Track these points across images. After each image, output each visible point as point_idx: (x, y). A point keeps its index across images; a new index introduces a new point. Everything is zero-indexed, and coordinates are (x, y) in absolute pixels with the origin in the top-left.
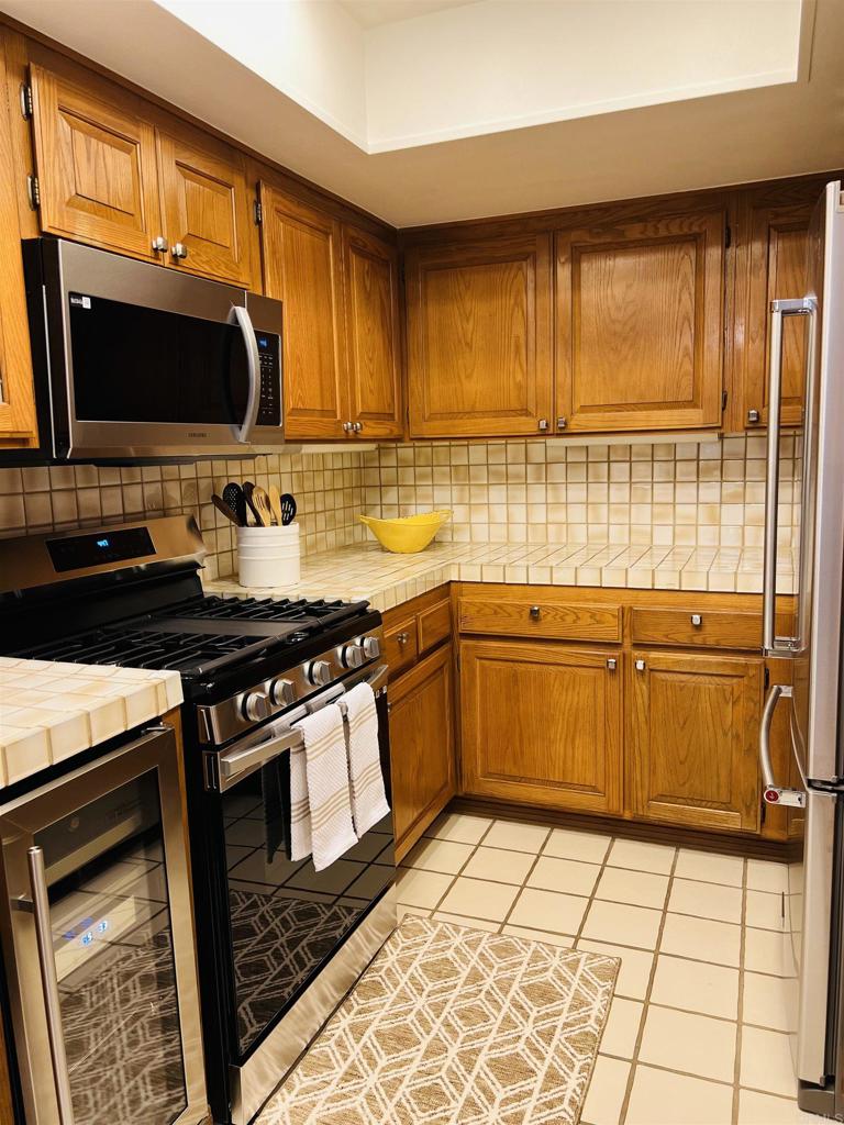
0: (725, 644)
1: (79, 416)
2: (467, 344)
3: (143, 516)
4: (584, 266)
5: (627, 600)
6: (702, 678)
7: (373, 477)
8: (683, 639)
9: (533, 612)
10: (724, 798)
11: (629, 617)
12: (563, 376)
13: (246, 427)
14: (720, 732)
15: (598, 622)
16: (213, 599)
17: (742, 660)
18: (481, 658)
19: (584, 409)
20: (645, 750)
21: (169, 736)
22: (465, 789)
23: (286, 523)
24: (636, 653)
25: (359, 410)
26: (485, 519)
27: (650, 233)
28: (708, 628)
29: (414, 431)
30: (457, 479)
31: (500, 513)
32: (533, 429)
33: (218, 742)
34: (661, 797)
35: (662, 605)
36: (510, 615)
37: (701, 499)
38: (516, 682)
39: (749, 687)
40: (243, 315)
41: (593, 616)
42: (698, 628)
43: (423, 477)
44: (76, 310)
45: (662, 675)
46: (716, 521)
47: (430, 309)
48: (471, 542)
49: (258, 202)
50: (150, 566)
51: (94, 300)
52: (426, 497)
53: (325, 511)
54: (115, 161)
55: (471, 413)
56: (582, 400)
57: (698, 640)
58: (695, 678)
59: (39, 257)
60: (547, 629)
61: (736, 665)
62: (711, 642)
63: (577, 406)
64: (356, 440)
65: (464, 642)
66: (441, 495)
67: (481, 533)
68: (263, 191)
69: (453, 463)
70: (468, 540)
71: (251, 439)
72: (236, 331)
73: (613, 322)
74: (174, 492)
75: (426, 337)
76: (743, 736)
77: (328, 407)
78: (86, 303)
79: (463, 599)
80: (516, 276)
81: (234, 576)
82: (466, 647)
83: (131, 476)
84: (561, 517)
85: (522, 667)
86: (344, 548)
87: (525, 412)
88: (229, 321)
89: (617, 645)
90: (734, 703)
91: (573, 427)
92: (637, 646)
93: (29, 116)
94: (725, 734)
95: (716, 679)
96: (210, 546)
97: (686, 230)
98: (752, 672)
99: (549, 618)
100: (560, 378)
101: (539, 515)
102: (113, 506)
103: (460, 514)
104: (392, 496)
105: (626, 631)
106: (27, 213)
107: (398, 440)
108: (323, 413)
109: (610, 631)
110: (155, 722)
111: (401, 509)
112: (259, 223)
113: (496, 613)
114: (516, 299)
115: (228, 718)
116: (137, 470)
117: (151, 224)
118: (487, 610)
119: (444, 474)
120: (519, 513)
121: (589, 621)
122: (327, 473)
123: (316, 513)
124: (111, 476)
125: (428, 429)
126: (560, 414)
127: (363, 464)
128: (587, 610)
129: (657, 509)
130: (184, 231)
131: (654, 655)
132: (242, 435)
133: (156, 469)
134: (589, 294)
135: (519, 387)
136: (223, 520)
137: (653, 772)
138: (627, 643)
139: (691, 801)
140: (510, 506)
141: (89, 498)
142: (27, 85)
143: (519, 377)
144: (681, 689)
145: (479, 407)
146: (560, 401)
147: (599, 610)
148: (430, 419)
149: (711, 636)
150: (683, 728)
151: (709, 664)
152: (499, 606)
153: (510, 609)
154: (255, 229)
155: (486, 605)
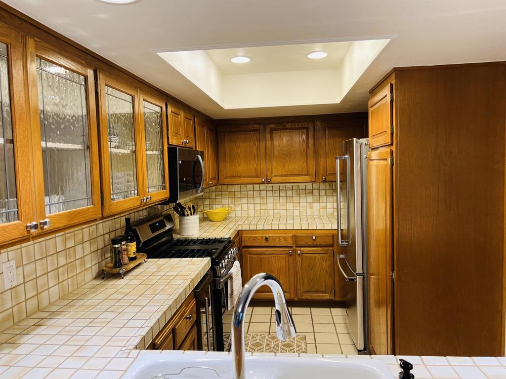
0: (322, 244)
2: (238, 155)
4: (274, 134)
5: (294, 233)
6: (316, 255)
8: (310, 244)
9: (266, 238)
10: (324, 290)
11: (295, 238)
12: (269, 167)
13: (200, 189)
14: (322, 271)
15: (286, 240)
17: (326, 248)
18: (249, 254)
19: (276, 176)
20: (301, 278)
24: (297, 249)
26: (240, 209)
27: (293, 126)
28: (317, 240)
29: (221, 182)
30: (230, 195)
31: (245, 207)
32: (260, 181)
33: (220, 276)
34: (306, 292)
35: (304, 234)
36: (259, 240)
37: (307, 201)
38: (261, 260)
39: (329, 256)
40: (200, 158)
41: (284, 238)
42: (315, 240)
45: (305, 255)
46: (312, 208)
47: (226, 144)
52: (219, 202)
56: (275, 173)
57: (314, 244)
58: (314, 255)
60: (270, 243)
61: (325, 250)
62: (318, 244)
63: (273, 175)
65: (244, 249)
66: (225, 201)
67: (239, 214)
71: (201, 192)
73: (283, 151)
75: (225, 152)
76: (328, 271)
78: (180, 162)
79: (243, 236)
80: (253, 136)
82: (245, 251)
84: (264, 207)
85: (263, 256)
87: (258, 177)
89: (292, 247)
90: (325, 261)
91: (272, 181)
92: (297, 247)
94: (323, 271)
95: (321, 255)
97: (303, 126)
98: (330, 252)
99: (271, 240)
100: (268, 167)
101: (258, 207)
105: (294, 242)
107: (216, 185)
109: (290, 242)
113: (254, 239)
117: (182, 136)
118: (251, 239)
120: (251, 207)
121: (283, 240)
125: (226, 181)
126: (268, 177)
128: (283, 237)
129: (294, 205)
131: (302, 249)
132: (199, 191)
134: (276, 143)
135: (255, 169)
137: (303, 284)
138: (294, 246)
139: (315, 292)
140: (249, 205)
143: (255, 166)
144: (311, 258)
146: (268, 173)
147: (286, 236)
148: (226, 178)
149: (318, 242)
150: (311, 270)
151: (318, 250)
152: (255, 237)
153: (259, 238)
155: (251, 237)
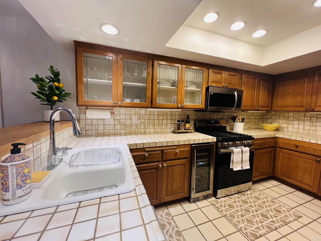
1: (209, 106)
2: (288, 94)
3: (219, 119)
7: (266, 117)
9: (296, 146)
13: (234, 108)
15: (315, 151)
16: (228, 132)
18: (282, 152)
19: (319, 106)
21: (213, 145)
22: (275, 175)
23: (242, 122)
25: (260, 105)
26: (292, 127)
29: (273, 109)
30: (285, 118)
31: (296, 126)
32: (304, 110)
33: (220, 147)
36: (290, 145)
38: (290, 159)
40: (236, 93)
43: (277, 118)
44: (211, 94)
48: (287, 131)
49: (242, 76)
50: (219, 126)
51: (213, 93)
52: (277, 121)
53: (253, 122)
54: (219, 76)
55: (288, 106)
56: (319, 104)
59: (207, 89)
60: (300, 150)
63: (317, 105)
64: (258, 110)
65: (278, 148)
66: (280, 121)
67: (290, 130)
68: (243, 75)
69: (285, 115)
70: (287, 130)
71: (235, 109)
72: (234, 95)
74: (225, 117)
77: (252, 105)
78: (212, 93)
79: (279, 140)
80: (302, 81)
81: (232, 129)
82: (278, 149)
83: (218, 114)
84: (314, 128)
85: (292, 156)
86: (257, 129)
87: (302, 107)
88: (233, 94)
89: (320, 157)
91: (315, 110)
93: (209, 74)
96: (229, 124)
99: (301, 148)
101: (307, 128)
102: (215, 117)
103: (285, 125)
104: (269, 121)
106: (207, 84)
107: (271, 111)
108: (251, 106)
109: (318, 153)
110: (212, 142)
111: (271, 123)
112: (242, 79)
114: (302, 85)
115: (222, 145)
116: (219, 113)
117: (223, 83)
119: (282, 118)
120: (302, 127)
121: (312, 150)
122: (254, 116)
123: (251, 122)
124: (216, 114)
125: (277, 109)
126: (312, 107)
127: (263, 115)
128: (312, 148)
130: (228, 82)
132: (233, 109)
133: (222, 113)
135: (301, 102)
136: (232, 121)
140: (299, 125)
141: (212, 116)
142: (209, 70)
143: (301, 100)
145: (290, 105)
146: (312, 105)
148: (278, 107)
152: (288, 143)
154: (241, 80)
155: (284, 142)
